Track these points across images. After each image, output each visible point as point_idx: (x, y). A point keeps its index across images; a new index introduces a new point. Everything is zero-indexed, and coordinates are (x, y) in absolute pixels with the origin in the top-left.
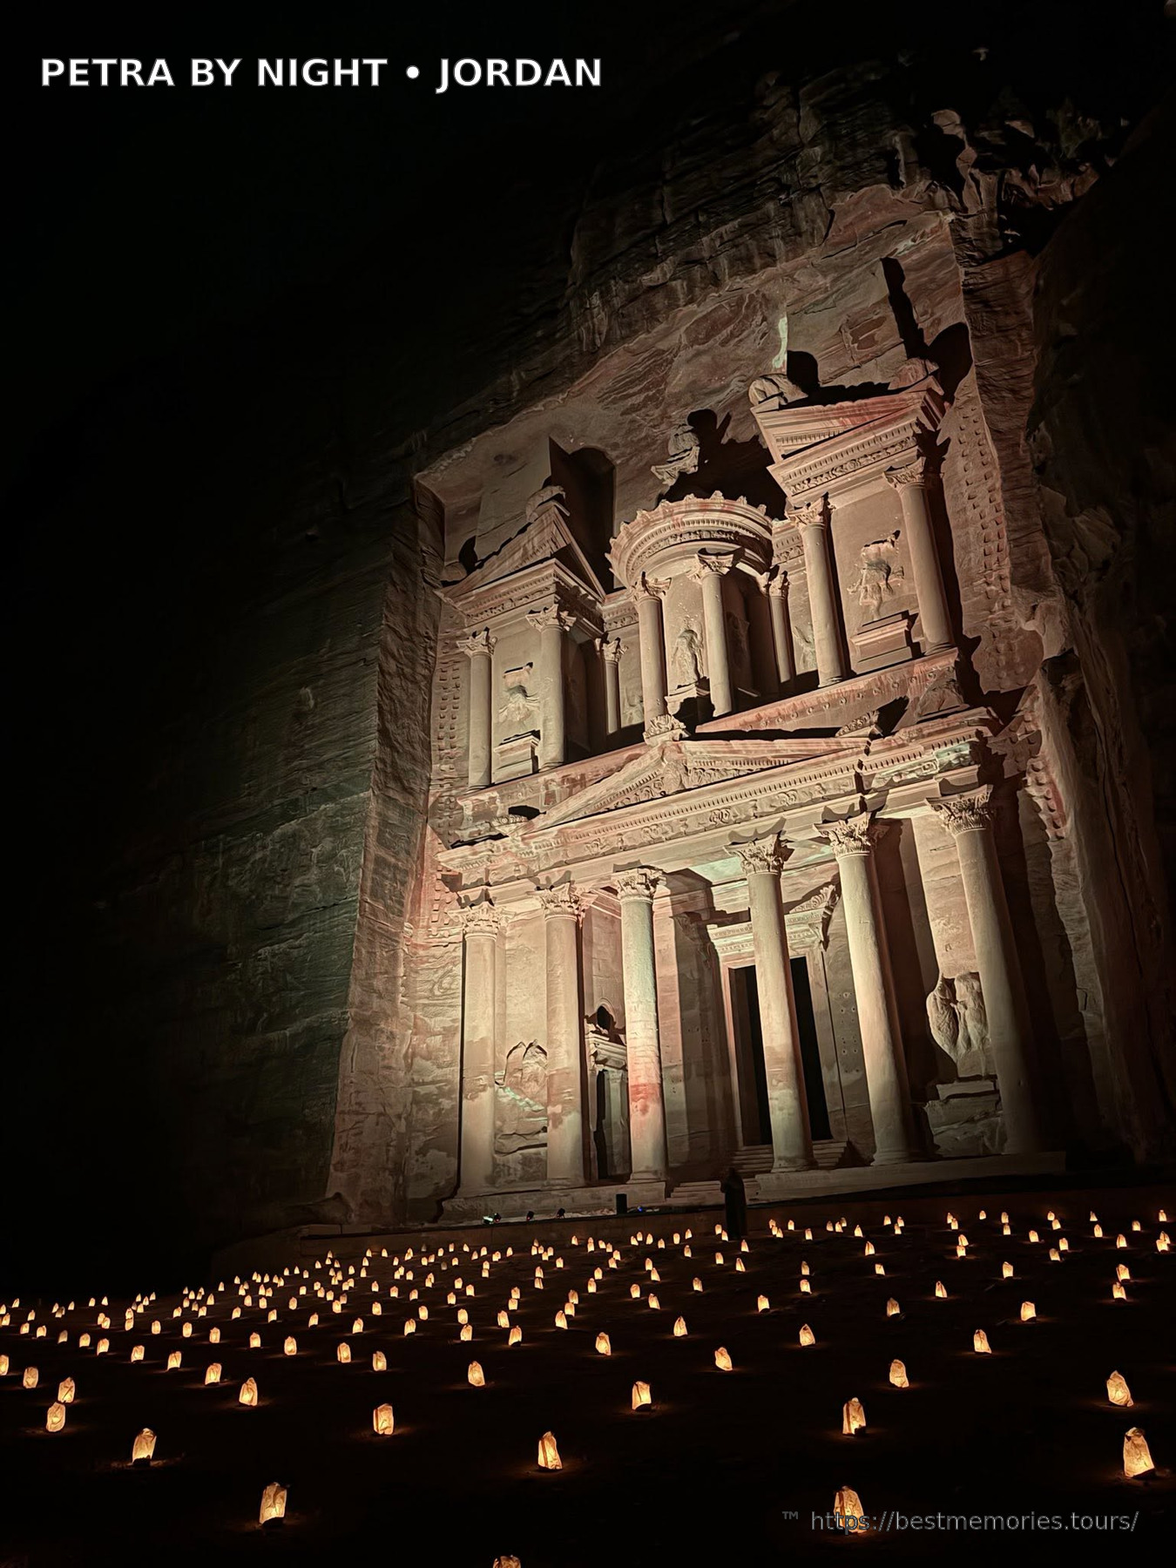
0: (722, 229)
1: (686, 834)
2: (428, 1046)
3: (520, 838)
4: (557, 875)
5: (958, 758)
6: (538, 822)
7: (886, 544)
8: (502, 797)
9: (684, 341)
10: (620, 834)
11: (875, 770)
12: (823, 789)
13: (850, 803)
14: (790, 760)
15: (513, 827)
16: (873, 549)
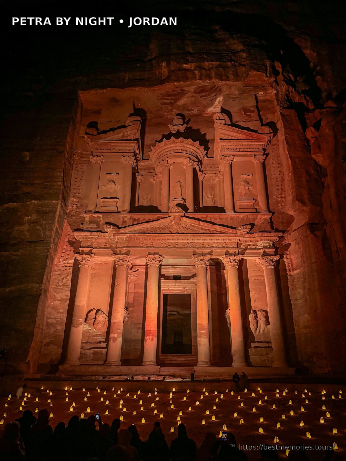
0: (213, 63)
1: (177, 248)
2: (54, 304)
3: (113, 234)
4: (124, 250)
5: (269, 245)
6: (122, 231)
7: (249, 176)
8: (103, 218)
9: (192, 90)
10: (152, 242)
11: (243, 243)
12: (227, 244)
13: (235, 251)
14: (217, 233)
15: (111, 230)
16: (245, 176)
